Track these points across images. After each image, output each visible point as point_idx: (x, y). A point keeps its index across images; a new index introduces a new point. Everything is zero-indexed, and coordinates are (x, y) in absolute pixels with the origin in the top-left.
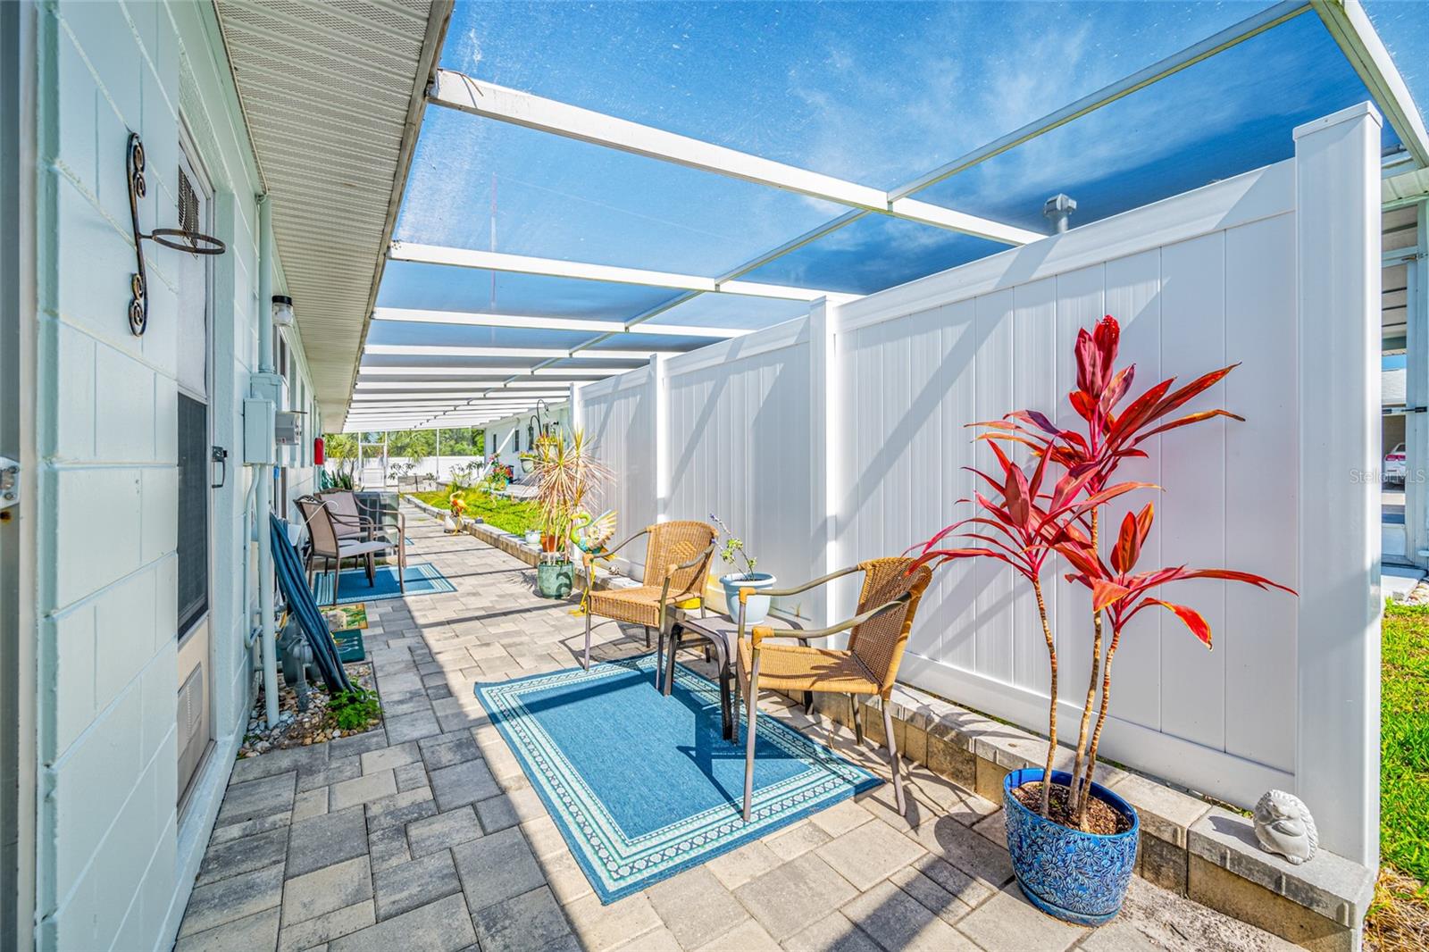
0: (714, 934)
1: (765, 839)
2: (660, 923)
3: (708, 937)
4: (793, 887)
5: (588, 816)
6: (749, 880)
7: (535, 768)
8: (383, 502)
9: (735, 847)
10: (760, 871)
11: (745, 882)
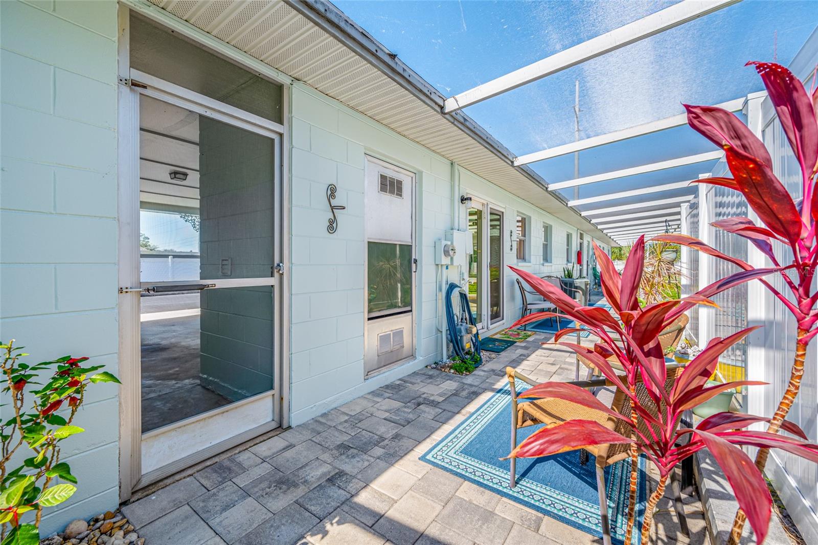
0: (425, 495)
1: (504, 499)
2: (420, 477)
3: (422, 494)
4: (476, 518)
5: (461, 438)
6: (468, 500)
7: (474, 416)
8: (576, 285)
9: (485, 488)
10: (477, 502)
11: (465, 498)
